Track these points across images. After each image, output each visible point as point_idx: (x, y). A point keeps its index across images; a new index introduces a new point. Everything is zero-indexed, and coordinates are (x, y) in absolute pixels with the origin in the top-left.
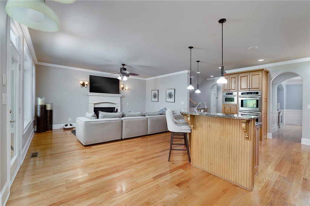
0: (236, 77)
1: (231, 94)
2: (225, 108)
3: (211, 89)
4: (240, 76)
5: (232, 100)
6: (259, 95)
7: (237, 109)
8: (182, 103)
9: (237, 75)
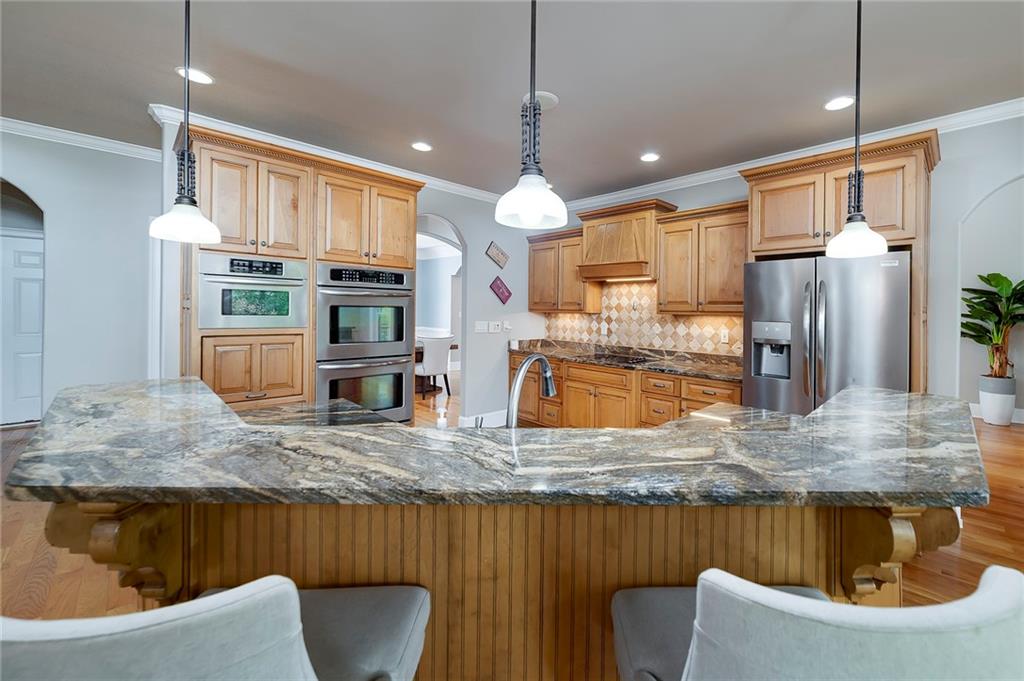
0: (303, 181)
1: (273, 269)
2: (220, 355)
4: (322, 180)
6: (406, 285)
7: (307, 357)
9: (310, 169)
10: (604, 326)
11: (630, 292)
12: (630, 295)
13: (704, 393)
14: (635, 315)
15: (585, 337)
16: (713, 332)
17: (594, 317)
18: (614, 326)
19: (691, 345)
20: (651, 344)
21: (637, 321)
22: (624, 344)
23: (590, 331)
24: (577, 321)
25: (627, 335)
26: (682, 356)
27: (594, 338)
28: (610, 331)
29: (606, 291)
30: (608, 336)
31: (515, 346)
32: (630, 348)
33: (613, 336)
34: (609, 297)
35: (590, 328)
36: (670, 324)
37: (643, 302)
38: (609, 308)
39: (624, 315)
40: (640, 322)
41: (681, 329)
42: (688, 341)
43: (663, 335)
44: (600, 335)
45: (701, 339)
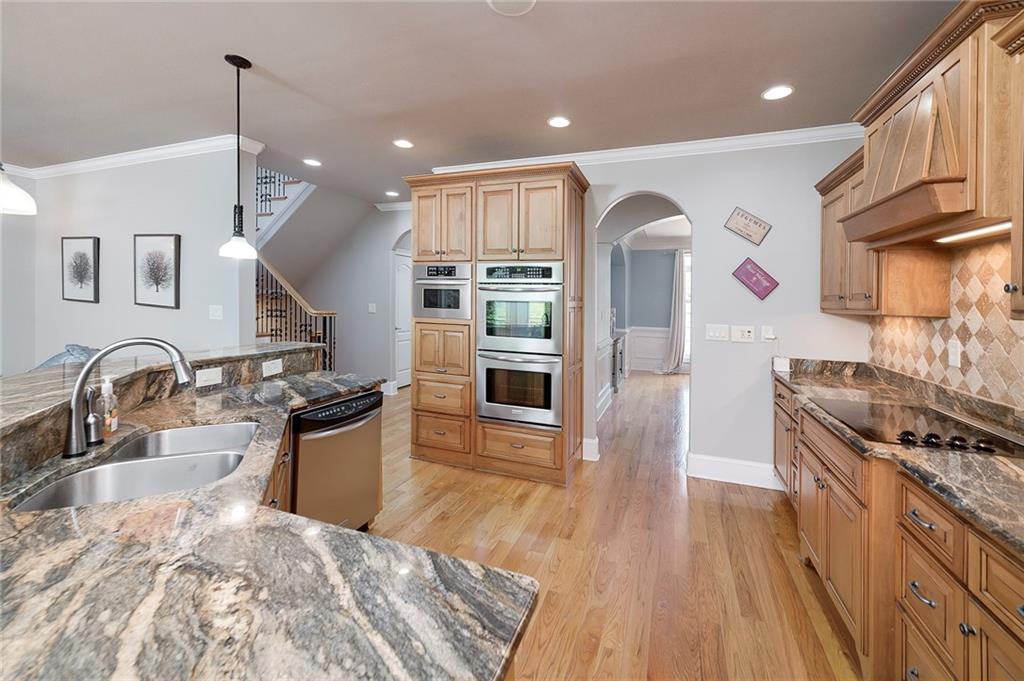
0: (468, 196)
1: (450, 272)
2: (423, 336)
3: (394, 249)
4: (481, 190)
5: (453, 300)
6: (554, 279)
7: (472, 345)
8: (216, 312)
9: (473, 184)
10: (955, 347)
15: (923, 368)
17: (938, 325)
18: (975, 348)
22: (996, 398)
23: (930, 358)
24: (909, 333)
25: (1003, 374)
27: (937, 372)
28: (966, 361)
29: (958, 266)
30: (964, 370)
31: (783, 368)
32: (1012, 411)
33: (974, 373)
35: (930, 348)
38: (964, 305)
44: (947, 366)
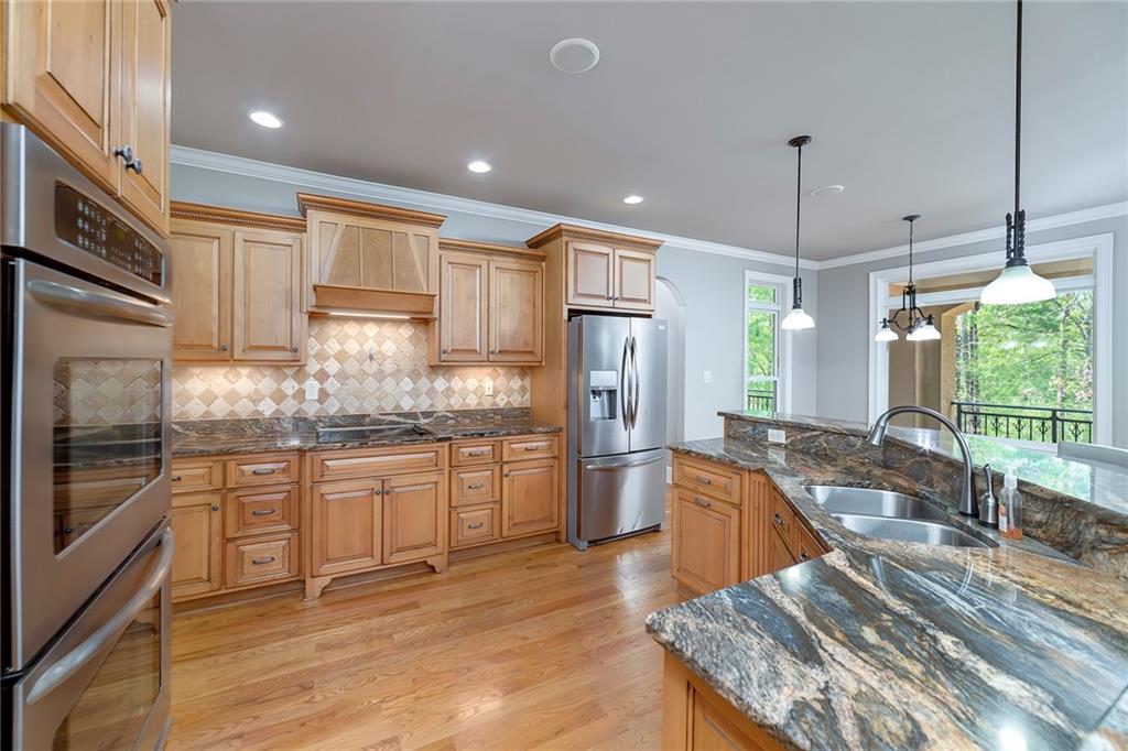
10: (312, 386)
11: (361, 332)
12: (362, 339)
13: (527, 449)
14: (372, 368)
16: (477, 384)
17: (290, 372)
18: (332, 385)
19: (452, 401)
20: (398, 406)
21: (375, 376)
22: (352, 411)
23: (280, 396)
25: (356, 397)
26: (443, 416)
27: (289, 407)
28: (323, 394)
30: (321, 401)
32: (364, 416)
33: (331, 400)
34: (322, 340)
35: (278, 391)
36: (424, 378)
37: (383, 348)
38: (322, 357)
39: (352, 367)
40: (380, 376)
41: (440, 383)
42: (448, 397)
43: (415, 394)
44: (302, 401)
45: (464, 393)
